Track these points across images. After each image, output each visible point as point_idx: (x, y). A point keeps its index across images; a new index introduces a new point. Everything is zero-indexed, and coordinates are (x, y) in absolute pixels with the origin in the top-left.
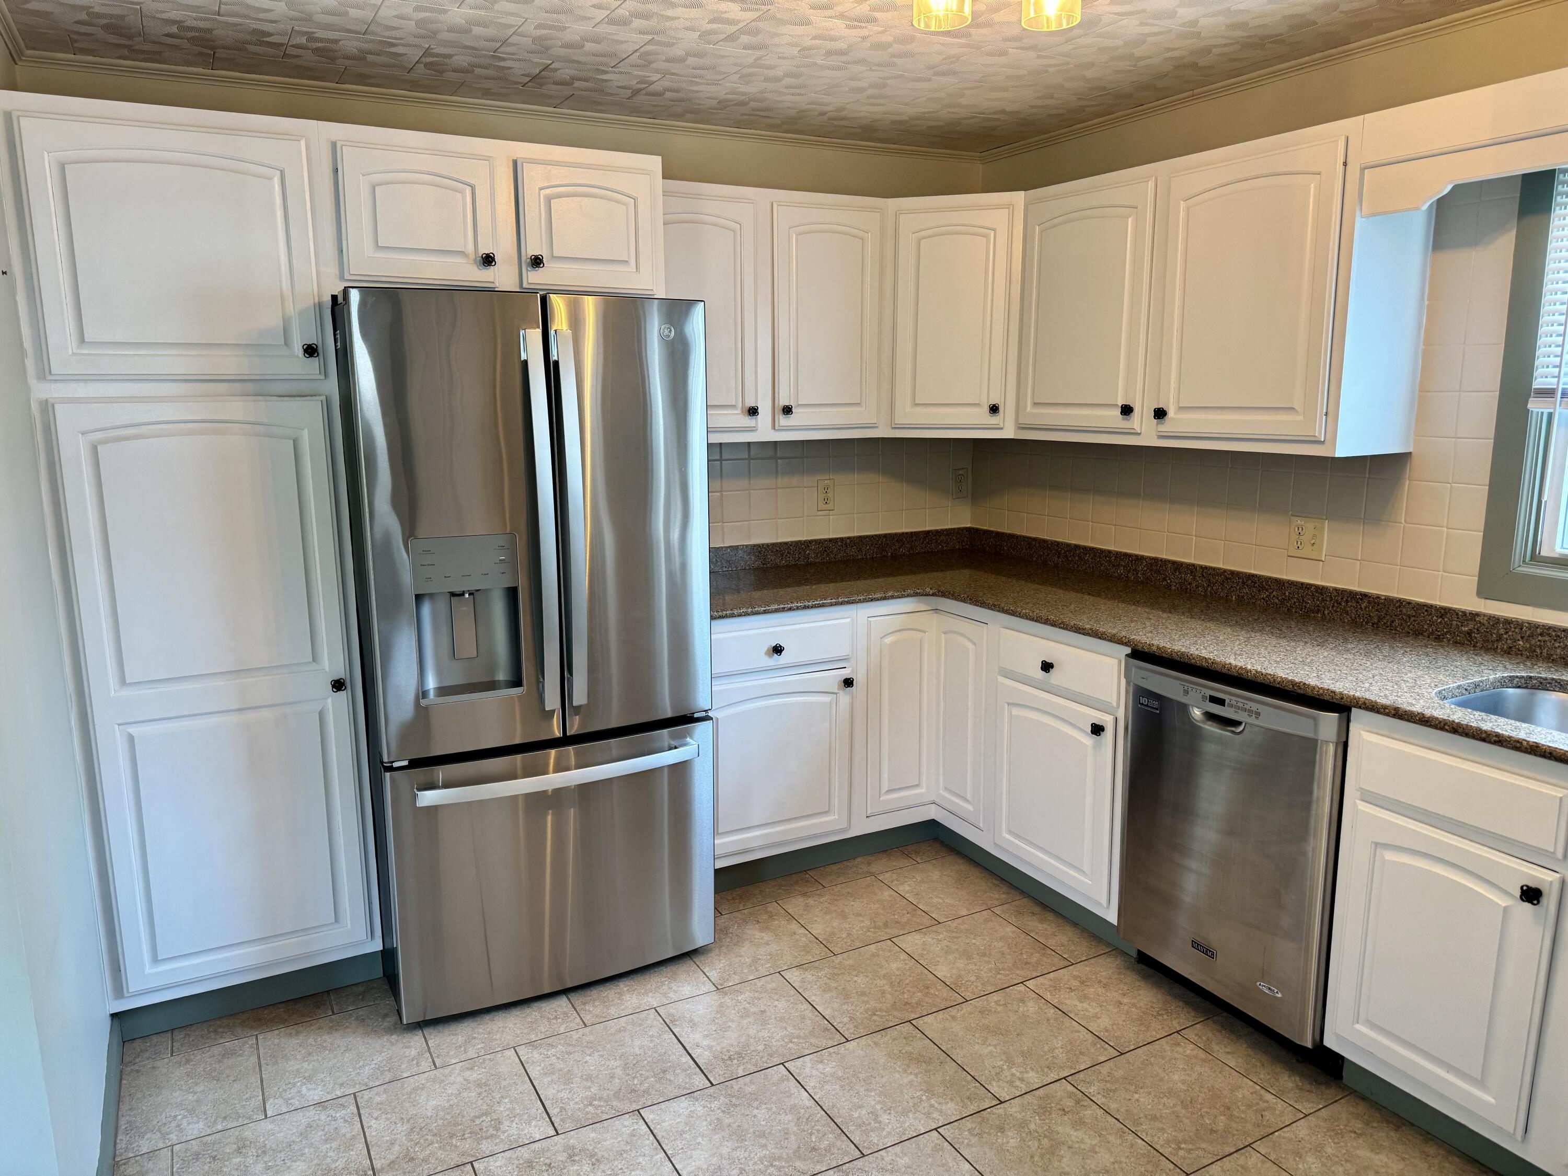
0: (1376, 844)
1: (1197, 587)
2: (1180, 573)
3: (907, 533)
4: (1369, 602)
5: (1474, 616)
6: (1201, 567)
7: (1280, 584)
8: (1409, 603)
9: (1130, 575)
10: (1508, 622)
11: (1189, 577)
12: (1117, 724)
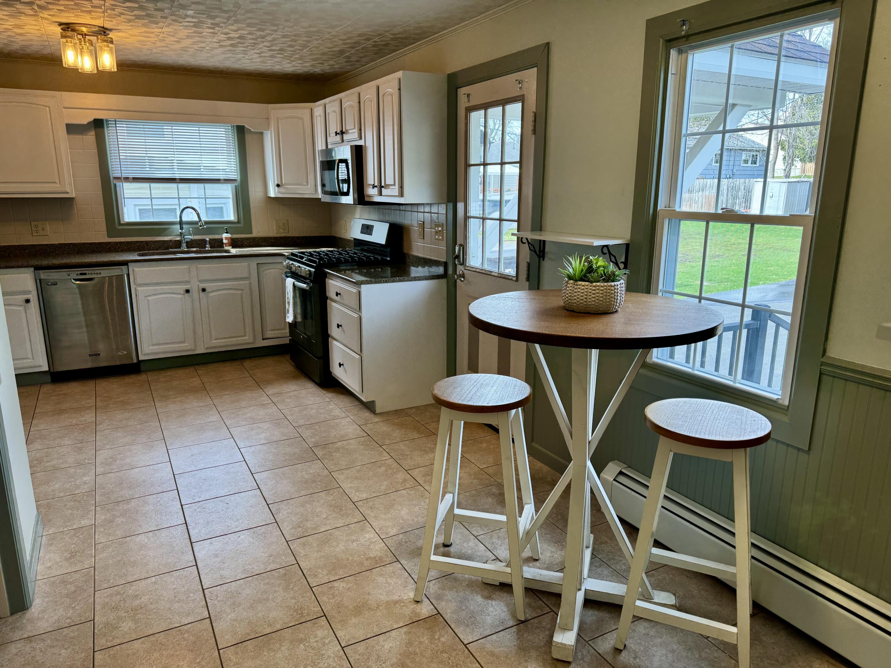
0: (144, 297)
8: (87, 243)
12: (33, 297)
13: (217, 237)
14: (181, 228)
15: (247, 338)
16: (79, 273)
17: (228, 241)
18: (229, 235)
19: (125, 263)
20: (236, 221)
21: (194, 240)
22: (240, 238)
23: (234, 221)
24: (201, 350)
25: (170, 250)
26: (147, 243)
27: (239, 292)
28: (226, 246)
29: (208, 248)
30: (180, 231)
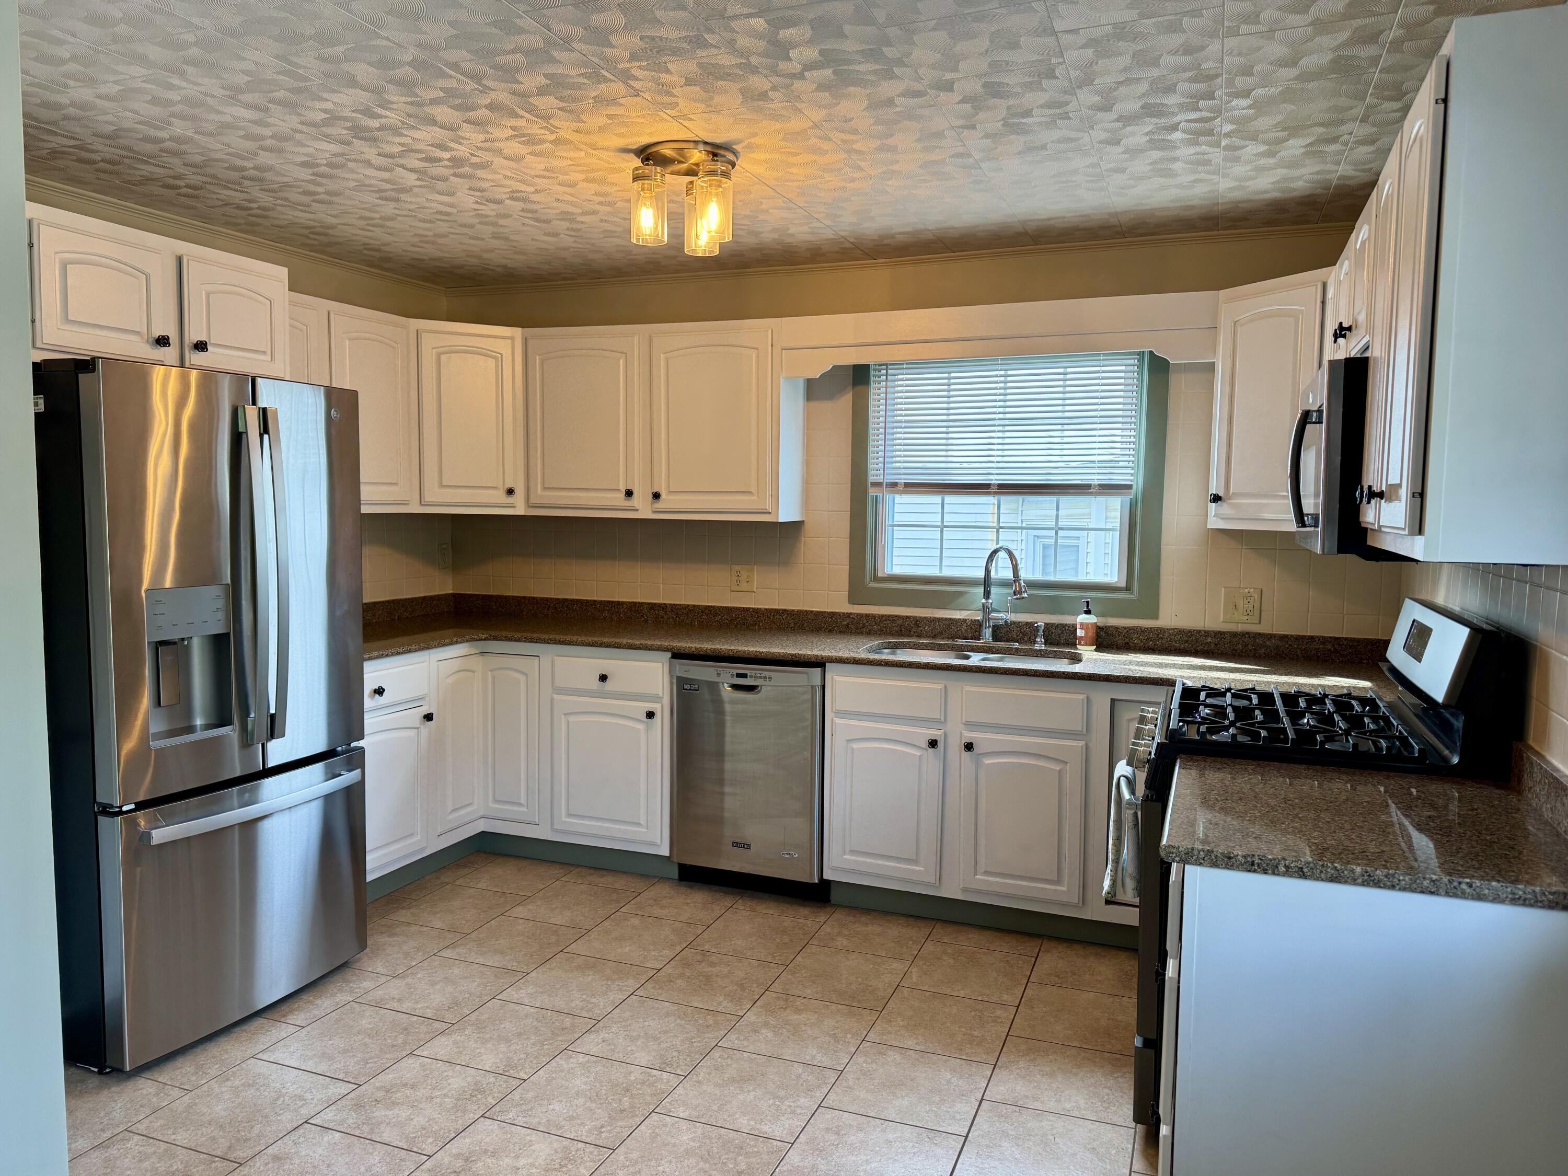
0: (848, 741)
1: (668, 619)
2: (654, 610)
3: (409, 599)
4: (788, 614)
5: (849, 615)
6: (670, 604)
7: (729, 610)
8: (812, 612)
9: (613, 616)
10: (867, 616)
11: (662, 613)
12: (663, 708)
13: (1066, 620)
14: (987, 594)
15: (1064, 889)
16: (735, 672)
17: (1086, 633)
18: (1091, 619)
19: (819, 664)
20: (1123, 584)
21: (1014, 623)
22: (1125, 628)
23: (1119, 585)
24: (951, 891)
25: (960, 641)
26: (917, 621)
27: (1057, 768)
28: (1080, 644)
29: (1040, 646)
30: (984, 601)
